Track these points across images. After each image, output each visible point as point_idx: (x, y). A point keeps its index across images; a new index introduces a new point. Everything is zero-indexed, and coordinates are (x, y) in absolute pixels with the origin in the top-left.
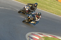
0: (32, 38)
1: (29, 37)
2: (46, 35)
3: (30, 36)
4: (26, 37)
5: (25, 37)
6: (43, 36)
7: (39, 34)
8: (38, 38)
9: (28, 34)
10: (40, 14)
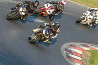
0: (71, 52)
1: (66, 50)
2: (93, 47)
3: (68, 48)
4: (62, 51)
6: (89, 49)
7: (82, 45)
8: (80, 52)
9: (65, 46)
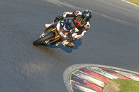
0: (82, 82)
1: (73, 77)
2: (125, 74)
3: (78, 75)
4: (65, 79)
5: (62, 79)
6: (116, 77)
7: (105, 70)
8: (100, 83)
9: (71, 70)
10: (88, 15)
